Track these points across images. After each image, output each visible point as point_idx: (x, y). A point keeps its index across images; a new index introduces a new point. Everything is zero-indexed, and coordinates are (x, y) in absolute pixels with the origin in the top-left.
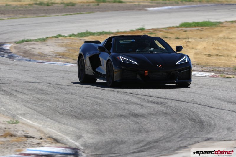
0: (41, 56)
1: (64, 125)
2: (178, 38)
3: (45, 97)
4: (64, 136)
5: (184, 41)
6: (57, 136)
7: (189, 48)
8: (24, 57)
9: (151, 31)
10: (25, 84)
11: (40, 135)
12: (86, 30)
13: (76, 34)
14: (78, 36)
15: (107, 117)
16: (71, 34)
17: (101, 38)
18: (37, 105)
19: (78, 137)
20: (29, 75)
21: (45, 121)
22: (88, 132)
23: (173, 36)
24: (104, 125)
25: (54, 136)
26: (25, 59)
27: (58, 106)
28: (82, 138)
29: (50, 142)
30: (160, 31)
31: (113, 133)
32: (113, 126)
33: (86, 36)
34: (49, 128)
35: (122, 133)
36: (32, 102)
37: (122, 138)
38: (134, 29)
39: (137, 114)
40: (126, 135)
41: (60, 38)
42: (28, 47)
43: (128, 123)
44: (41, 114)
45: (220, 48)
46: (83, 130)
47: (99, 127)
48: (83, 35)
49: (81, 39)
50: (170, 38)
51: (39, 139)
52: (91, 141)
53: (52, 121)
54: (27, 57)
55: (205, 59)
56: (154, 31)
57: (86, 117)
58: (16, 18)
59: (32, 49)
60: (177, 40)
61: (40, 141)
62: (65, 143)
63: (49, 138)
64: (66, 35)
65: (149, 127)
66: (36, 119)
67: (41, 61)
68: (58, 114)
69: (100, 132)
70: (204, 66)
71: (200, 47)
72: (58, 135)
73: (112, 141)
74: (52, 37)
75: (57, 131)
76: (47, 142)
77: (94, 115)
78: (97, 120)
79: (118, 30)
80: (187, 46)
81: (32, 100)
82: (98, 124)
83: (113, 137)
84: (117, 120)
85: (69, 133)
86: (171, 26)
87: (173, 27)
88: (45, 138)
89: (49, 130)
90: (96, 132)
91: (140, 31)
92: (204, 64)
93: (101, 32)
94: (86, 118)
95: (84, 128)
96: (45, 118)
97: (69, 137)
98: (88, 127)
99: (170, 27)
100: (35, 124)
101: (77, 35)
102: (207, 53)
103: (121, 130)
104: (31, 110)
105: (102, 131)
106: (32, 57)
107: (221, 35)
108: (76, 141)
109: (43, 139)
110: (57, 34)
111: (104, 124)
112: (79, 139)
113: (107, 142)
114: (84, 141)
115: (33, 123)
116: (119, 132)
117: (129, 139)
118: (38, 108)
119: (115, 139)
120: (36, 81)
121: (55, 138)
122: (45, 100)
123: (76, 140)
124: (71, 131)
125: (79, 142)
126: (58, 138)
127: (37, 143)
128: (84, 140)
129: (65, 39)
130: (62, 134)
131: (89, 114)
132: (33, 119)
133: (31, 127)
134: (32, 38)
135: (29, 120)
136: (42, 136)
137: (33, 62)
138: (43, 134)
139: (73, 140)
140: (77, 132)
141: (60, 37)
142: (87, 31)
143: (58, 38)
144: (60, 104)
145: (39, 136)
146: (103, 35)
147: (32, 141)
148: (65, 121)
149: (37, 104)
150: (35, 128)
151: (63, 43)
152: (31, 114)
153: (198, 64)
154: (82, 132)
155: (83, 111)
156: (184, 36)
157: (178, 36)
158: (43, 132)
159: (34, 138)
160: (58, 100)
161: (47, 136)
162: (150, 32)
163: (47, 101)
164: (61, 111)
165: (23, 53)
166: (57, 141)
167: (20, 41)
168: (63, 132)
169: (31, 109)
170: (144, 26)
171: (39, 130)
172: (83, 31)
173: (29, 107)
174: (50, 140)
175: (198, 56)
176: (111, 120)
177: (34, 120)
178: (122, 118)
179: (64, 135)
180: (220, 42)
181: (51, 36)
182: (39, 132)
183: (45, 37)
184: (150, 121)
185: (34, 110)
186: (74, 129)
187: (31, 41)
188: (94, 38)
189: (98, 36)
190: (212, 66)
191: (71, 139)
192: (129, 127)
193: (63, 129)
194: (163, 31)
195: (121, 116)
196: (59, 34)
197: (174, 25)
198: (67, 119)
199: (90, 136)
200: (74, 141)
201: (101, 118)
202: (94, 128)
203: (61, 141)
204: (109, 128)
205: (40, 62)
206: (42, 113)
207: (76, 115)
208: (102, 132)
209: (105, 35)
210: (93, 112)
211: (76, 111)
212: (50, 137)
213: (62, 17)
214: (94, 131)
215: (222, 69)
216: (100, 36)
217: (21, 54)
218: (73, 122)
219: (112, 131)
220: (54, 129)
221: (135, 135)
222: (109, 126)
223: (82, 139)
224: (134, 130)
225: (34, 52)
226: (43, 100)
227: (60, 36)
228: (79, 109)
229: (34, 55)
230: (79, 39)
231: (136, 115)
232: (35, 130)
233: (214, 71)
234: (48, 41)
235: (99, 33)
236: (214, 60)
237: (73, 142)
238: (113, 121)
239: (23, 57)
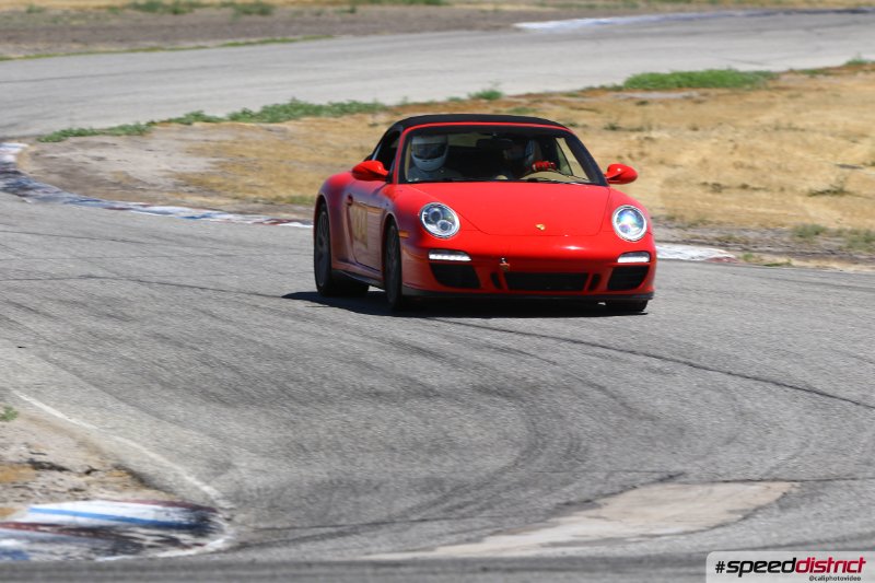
0: (124, 188)
1: (173, 427)
2: (613, 128)
3: (119, 330)
4: (167, 463)
5: (634, 136)
6: (145, 463)
7: (651, 163)
8: (64, 188)
9: (524, 101)
10: (53, 284)
11: (86, 460)
12: (290, 98)
13: (256, 109)
14: (265, 118)
15: (326, 400)
16: (238, 110)
17: (343, 126)
18: (84, 355)
19: (219, 467)
20: (73, 252)
21: (110, 410)
22: (254, 450)
23: (598, 120)
24: (312, 426)
25: (133, 464)
26: (66, 195)
27: (161, 361)
28: (230, 471)
29: (117, 483)
30: (553, 103)
31: (342, 455)
32: (347, 430)
33: (289, 119)
34: (120, 435)
35: (371, 455)
36: (73, 344)
37: (372, 472)
38: (463, 96)
39: (432, 390)
40: (388, 461)
41: (197, 125)
42: (78, 155)
43: (397, 420)
44: (96, 385)
45: (758, 163)
46: (238, 444)
47: (295, 433)
48: (281, 114)
49: (270, 130)
50: (585, 126)
51: (80, 475)
52: (261, 481)
53: (132, 411)
54: (75, 188)
55: (697, 201)
56: (535, 102)
57: (253, 398)
58: (55, 55)
59: (95, 163)
60: (611, 135)
61: (80, 481)
62: (167, 487)
63: (116, 472)
64: (220, 114)
65: (471, 432)
66: (79, 403)
67: (120, 204)
68: (156, 387)
69: (297, 450)
70: (693, 225)
71: (687, 158)
72: (147, 460)
73: (335, 482)
74: (170, 121)
75: (145, 445)
76: (108, 485)
77: (283, 391)
78: (292, 410)
79: (406, 98)
80: (642, 154)
81: (71, 339)
82: (291, 424)
83: (340, 468)
84: (364, 409)
85: (187, 454)
86: (596, 84)
87: (604, 89)
88: (103, 469)
89: (118, 442)
90: (284, 450)
91: (484, 101)
92: (691, 217)
93: (346, 102)
94: (252, 404)
95: (243, 436)
96: (110, 402)
97: (187, 465)
98: (257, 432)
99: (590, 91)
100: (73, 421)
101: (258, 115)
102: (711, 181)
103: (370, 445)
104: (65, 372)
105: (302, 446)
106: (91, 190)
107: (767, 118)
108: (208, 483)
109: (93, 473)
110: (188, 112)
111: (315, 422)
112: (221, 474)
113: (318, 485)
114: (237, 483)
115: (66, 418)
116: (362, 450)
117: (394, 475)
118: (87, 366)
119: (347, 474)
120: (93, 273)
121: (135, 469)
122: (115, 339)
123: (207, 478)
124: (196, 447)
125: (218, 485)
126: (148, 469)
127: (71, 486)
128: (237, 478)
129: (213, 128)
130: (164, 455)
131: (265, 389)
132: (66, 405)
133: (58, 429)
134: (98, 125)
135: (55, 407)
136: (94, 462)
137: (92, 206)
138: (97, 458)
139: (199, 477)
140: (217, 449)
141: (197, 120)
142: (294, 99)
143: (189, 124)
144: (168, 353)
145: (82, 462)
146: (353, 113)
147: (55, 479)
148: (177, 410)
149: (88, 351)
150: (72, 436)
151: (206, 141)
152: (62, 386)
153: (671, 219)
154: (235, 449)
155: (244, 377)
156: (637, 121)
157: (613, 120)
158: (97, 451)
159: (61, 469)
160: (163, 339)
161: (110, 462)
162: (519, 106)
163: (122, 341)
164: (167, 376)
165: (62, 174)
166: (141, 480)
167: (56, 133)
168: (166, 450)
169: (65, 367)
170: (497, 84)
171: (83, 444)
172: (282, 99)
173: (57, 363)
174: (120, 479)
175: (677, 191)
176: (340, 410)
177: (73, 408)
178: (381, 402)
179: (170, 459)
180: (760, 141)
181: (165, 117)
182: (83, 448)
183: (143, 123)
184: (477, 412)
185: (75, 371)
186: (208, 441)
187: (93, 133)
188: (318, 124)
189: (332, 119)
190: (720, 223)
191: (190, 474)
192: (402, 432)
193: (167, 440)
194: (563, 102)
195: (377, 395)
196: (196, 110)
197: (608, 83)
198: (188, 404)
199: (259, 463)
200: (203, 480)
201: (305, 404)
202: (276, 436)
203: (154, 479)
204: (330, 437)
205: (117, 206)
206: (99, 384)
207: (220, 391)
208: (305, 450)
209: (358, 115)
210: (281, 380)
211: (220, 377)
212: (118, 467)
213: (215, 54)
214: (277, 447)
215: (751, 236)
216: (339, 120)
217: (54, 177)
218: (206, 414)
219: (339, 446)
220: (138, 438)
221: (417, 463)
222: (330, 432)
223: (232, 474)
224: (417, 445)
225: (100, 174)
226: (107, 338)
227: (198, 116)
228: (235, 369)
229: (99, 183)
230: (262, 128)
231: (428, 393)
232: (71, 441)
233: (723, 243)
234: (155, 134)
235: (337, 108)
236: (730, 205)
237: (198, 483)
238: (348, 412)
239: (57, 189)
